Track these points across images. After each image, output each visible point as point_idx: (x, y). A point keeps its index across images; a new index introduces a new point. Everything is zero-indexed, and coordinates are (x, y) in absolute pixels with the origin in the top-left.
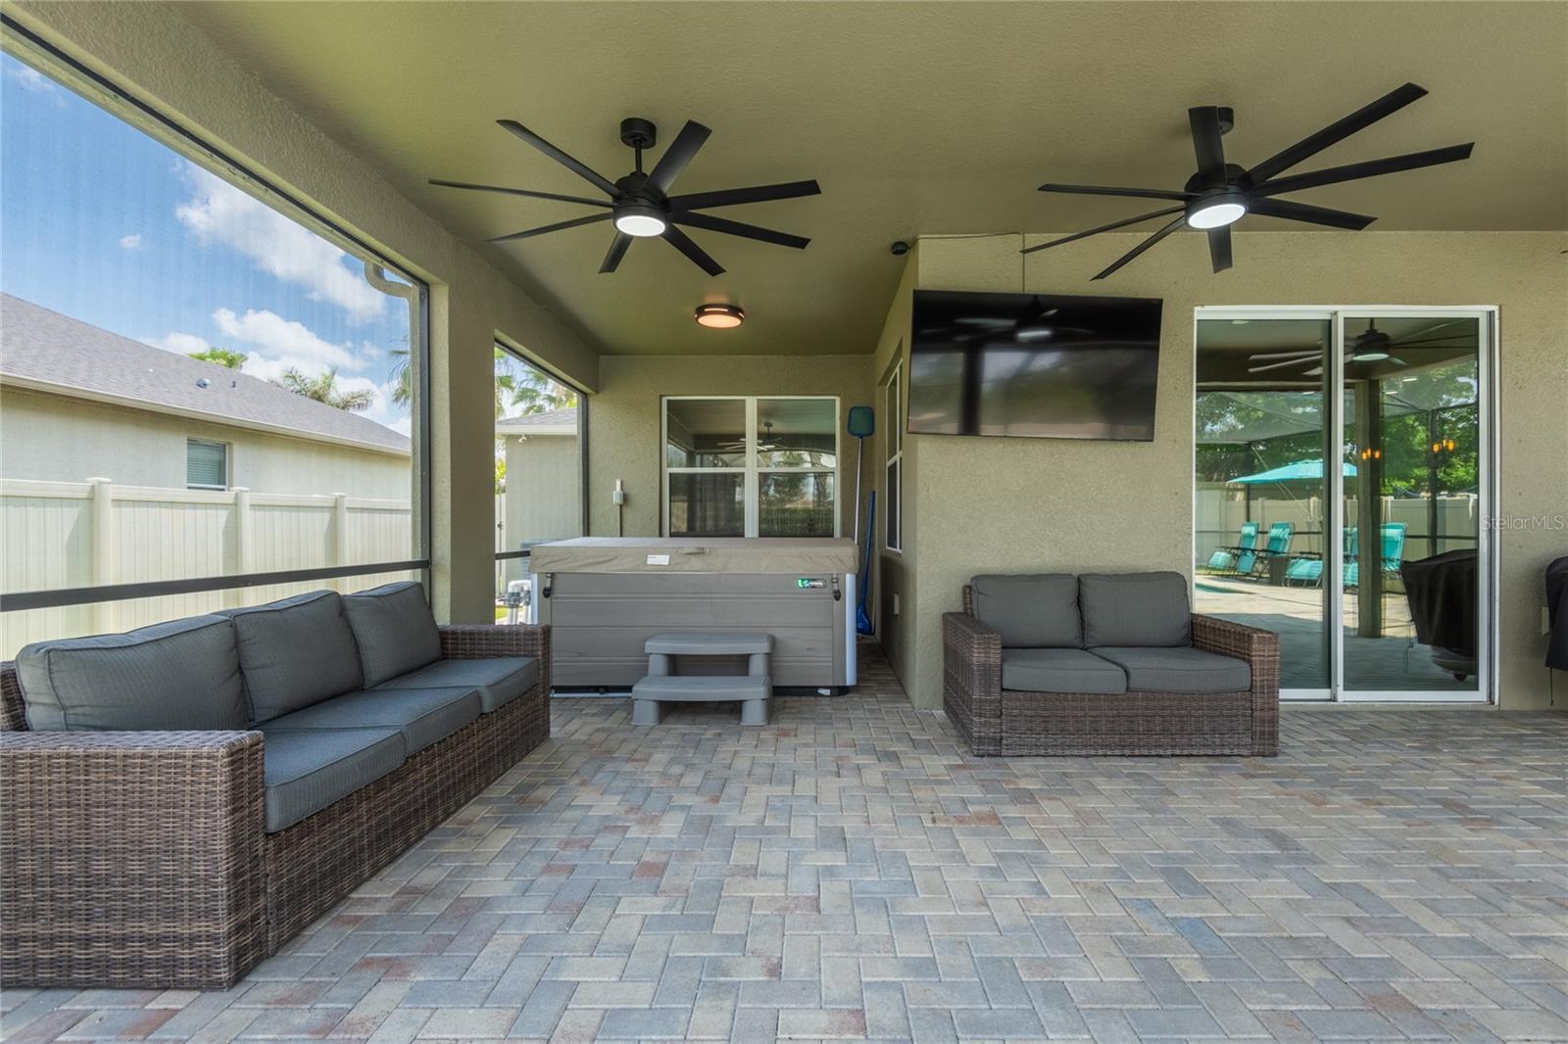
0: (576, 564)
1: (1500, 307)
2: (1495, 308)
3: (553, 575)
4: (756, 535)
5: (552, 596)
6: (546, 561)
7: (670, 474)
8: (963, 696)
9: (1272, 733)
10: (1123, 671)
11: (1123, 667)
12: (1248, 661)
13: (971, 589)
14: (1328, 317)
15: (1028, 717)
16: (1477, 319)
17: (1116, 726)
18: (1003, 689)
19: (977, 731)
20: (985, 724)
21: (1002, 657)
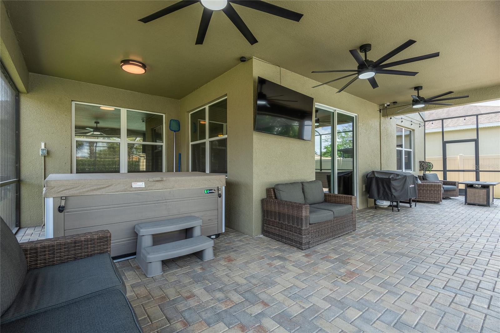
0: (84, 190)
1: (358, 115)
2: (357, 115)
3: (66, 198)
4: (126, 171)
5: (65, 211)
6: (62, 189)
7: (77, 141)
8: (290, 229)
9: (355, 224)
10: (332, 212)
11: (332, 211)
12: (351, 205)
13: (274, 189)
14: (333, 111)
15: (315, 232)
16: (353, 117)
17: (331, 230)
18: (310, 224)
19: (304, 241)
20: (306, 238)
21: (309, 213)
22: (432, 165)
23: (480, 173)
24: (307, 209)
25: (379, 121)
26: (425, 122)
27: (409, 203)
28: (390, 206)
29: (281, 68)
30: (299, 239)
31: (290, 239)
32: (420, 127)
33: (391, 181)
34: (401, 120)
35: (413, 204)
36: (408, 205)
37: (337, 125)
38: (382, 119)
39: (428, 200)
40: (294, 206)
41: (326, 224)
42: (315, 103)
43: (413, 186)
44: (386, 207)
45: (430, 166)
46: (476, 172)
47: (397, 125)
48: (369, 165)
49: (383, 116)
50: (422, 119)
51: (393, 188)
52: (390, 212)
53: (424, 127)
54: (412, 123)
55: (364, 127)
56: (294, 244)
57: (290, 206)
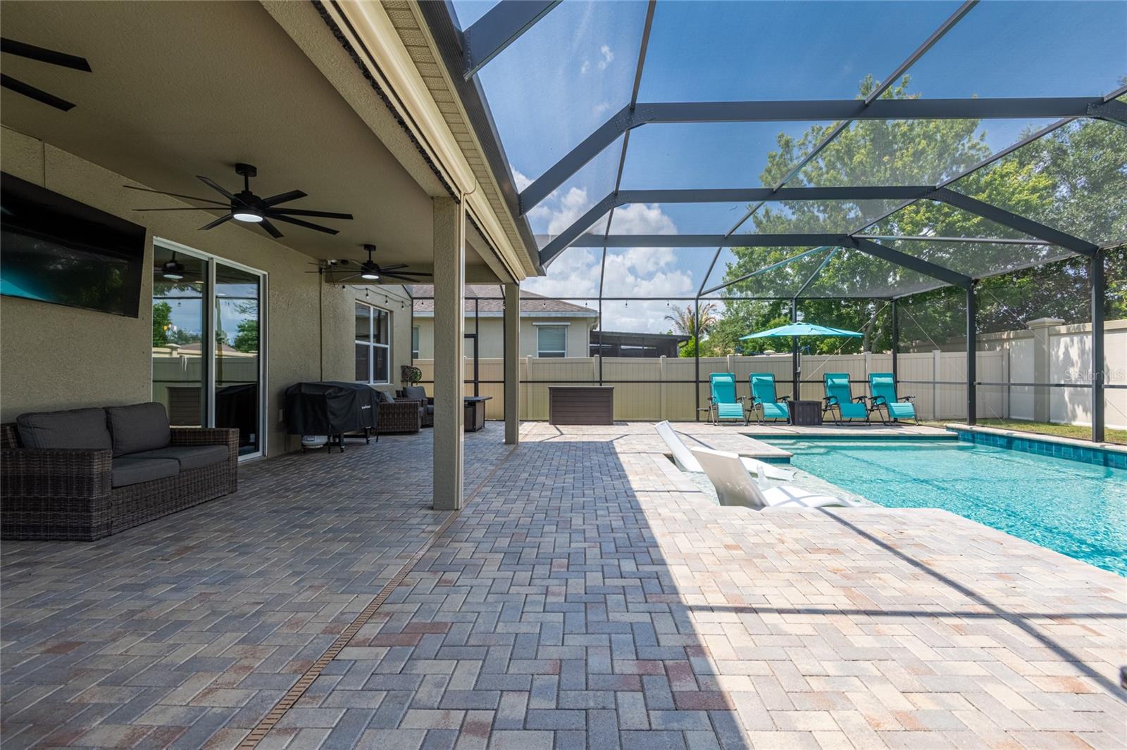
1: (269, 273)
2: (267, 273)
8: (58, 506)
9: (236, 480)
10: (177, 461)
11: (177, 459)
12: (226, 445)
13: (14, 427)
14: (207, 260)
15: (127, 502)
16: (259, 277)
17: (173, 495)
18: (113, 488)
19: (95, 523)
20: (101, 516)
21: (113, 466)
22: (421, 373)
23: (479, 384)
24: (107, 458)
25: (319, 289)
26: (413, 299)
27: (365, 436)
28: (326, 445)
29: (46, 144)
30: (83, 521)
31: (57, 526)
32: (403, 307)
33: (327, 400)
34: (365, 292)
35: (372, 439)
36: (364, 440)
37: (217, 283)
38: (326, 287)
39: (401, 430)
40: (72, 455)
41: (160, 485)
42: (154, 237)
43: (369, 407)
44: (319, 447)
45: (416, 373)
46: (475, 383)
47: (356, 299)
48: (295, 370)
49: (326, 282)
50: (406, 294)
51: (330, 412)
52: (326, 455)
53: (410, 307)
54: (388, 299)
55: (283, 298)
56: (69, 534)
57: (60, 458)
